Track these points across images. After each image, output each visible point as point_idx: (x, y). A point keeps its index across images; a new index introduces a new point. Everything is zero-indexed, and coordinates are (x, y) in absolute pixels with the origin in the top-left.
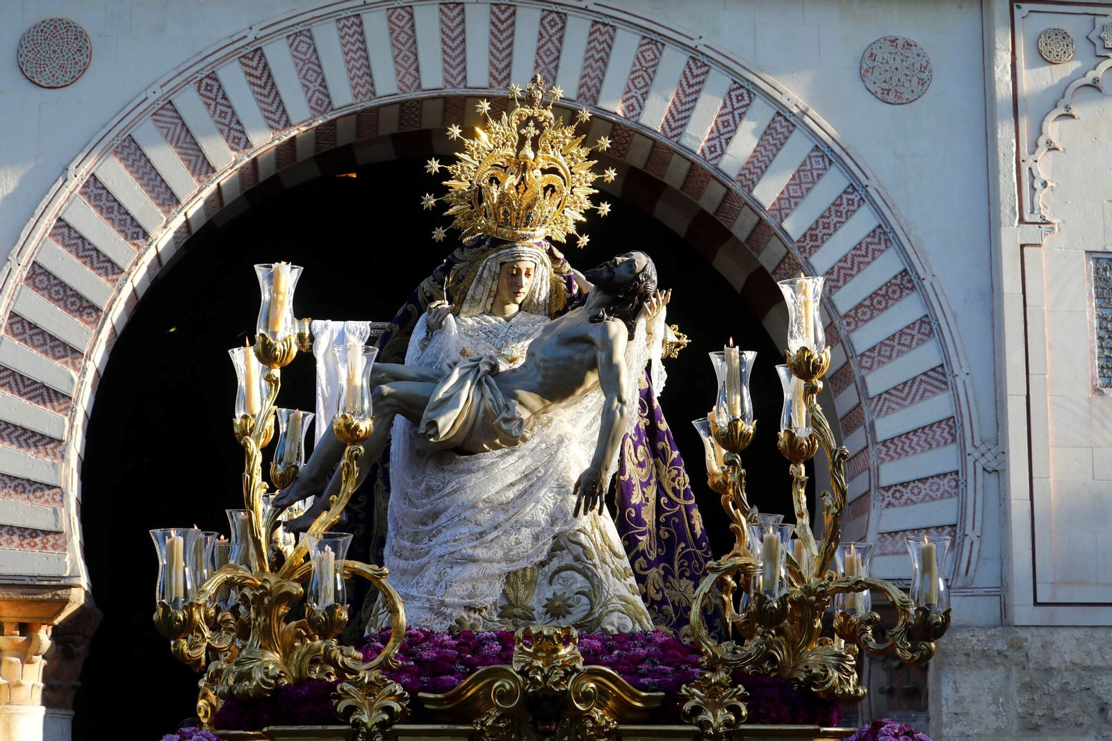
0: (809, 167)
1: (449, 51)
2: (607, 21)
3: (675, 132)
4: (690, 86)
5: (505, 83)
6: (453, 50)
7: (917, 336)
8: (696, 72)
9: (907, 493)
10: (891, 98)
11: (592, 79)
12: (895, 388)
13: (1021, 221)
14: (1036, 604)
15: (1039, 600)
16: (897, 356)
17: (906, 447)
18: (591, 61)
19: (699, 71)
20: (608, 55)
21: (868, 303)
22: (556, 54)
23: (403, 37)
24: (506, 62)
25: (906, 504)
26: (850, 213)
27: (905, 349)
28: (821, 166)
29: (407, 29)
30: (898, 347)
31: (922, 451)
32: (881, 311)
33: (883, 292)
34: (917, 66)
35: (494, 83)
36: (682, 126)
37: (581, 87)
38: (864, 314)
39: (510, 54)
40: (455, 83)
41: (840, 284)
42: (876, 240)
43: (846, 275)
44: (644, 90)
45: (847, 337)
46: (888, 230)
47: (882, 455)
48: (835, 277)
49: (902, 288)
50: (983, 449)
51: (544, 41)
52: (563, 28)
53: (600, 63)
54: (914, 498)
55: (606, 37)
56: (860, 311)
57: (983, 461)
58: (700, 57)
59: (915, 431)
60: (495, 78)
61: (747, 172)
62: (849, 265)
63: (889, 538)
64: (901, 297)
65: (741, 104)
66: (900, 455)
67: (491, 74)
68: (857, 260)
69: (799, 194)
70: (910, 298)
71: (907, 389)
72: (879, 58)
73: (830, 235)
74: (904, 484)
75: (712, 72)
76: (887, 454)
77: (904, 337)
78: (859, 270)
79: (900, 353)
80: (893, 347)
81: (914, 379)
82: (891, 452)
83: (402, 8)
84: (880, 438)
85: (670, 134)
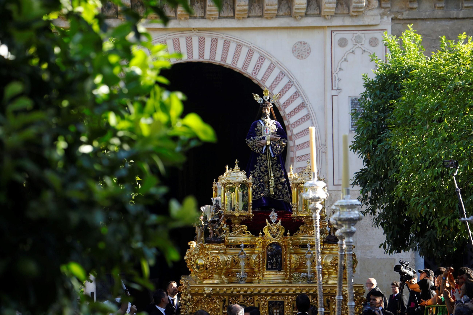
0: (279, 77)
1: (188, 49)
2: (228, 40)
3: (245, 69)
4: (249, 56)
5: (203, 57)
6: (189, 49)
7: (306, 119)
8: (250, 53)
9: (303, 158)
10: (300, 58)
11: (224, 56)
12: (300, 132)
13: (332, 89)
14: (334, 185)
15: (335, 184)
16: (301, 124)
17: (303, 147)
18: (224, 51)
19: (251, 52)
20: (228, 49)
21: (293, 111)
22: (215, 49)
23: (177, 46)
24: (203, 52)
25: (303, 161)
26: (289, 88)
27: (303, 122)
28: (282, 76)
29: (178, 44)
30: (301, 122)
31: (307, 147)
32: (297, 113)
33: (297, 108)
34: (307, 49)
35: (200, 57)
36: (247, 67)
37: (222, 58)
38: (293, 114)
39: (204, 50)
40: (190, 58)
41: (287, 106)
42: (296, 95)
43: (288, 104)
44: (237, 58)
45: (288, 120)
46: (299, 92)
47: (297, 149)
48: (285, 104)
49: (302, 107)
50: (322, 147)
51: (212, 46)
52: (217, 42)
53: (226, 51)
54: (304, 159)
55: (228, 44)
56: (292, 113)
57: (322, 150)
58: (252, 49)
59: (305, 143)
60: (200, 56)
61: (263, 78)
62: (289, 101)
63: (298, 169)
64: (302, 109)
65: (262, 61)
66: (301, 149)
67: (199, 55)
68: (291, 100)
69: (276, 84)
70: (304, 109)
71: (303, 132)
72: (297, 47)
73: (284, 94)
74: (302, 156)
75: (255, 53)
76: (298, 148)
77: (303, 119)
78: (291, 103)
79: (302, 123)
80: (300, 122)
81: (305, 130)
82: (299, 148)
83: (176, 38)
84: (296, 145)
85: (244, 69)
